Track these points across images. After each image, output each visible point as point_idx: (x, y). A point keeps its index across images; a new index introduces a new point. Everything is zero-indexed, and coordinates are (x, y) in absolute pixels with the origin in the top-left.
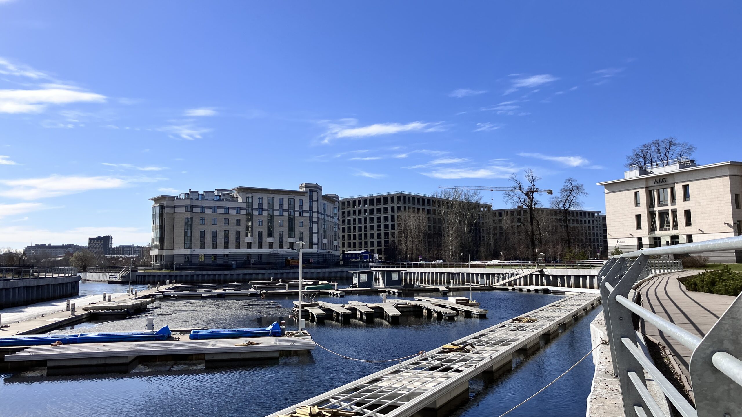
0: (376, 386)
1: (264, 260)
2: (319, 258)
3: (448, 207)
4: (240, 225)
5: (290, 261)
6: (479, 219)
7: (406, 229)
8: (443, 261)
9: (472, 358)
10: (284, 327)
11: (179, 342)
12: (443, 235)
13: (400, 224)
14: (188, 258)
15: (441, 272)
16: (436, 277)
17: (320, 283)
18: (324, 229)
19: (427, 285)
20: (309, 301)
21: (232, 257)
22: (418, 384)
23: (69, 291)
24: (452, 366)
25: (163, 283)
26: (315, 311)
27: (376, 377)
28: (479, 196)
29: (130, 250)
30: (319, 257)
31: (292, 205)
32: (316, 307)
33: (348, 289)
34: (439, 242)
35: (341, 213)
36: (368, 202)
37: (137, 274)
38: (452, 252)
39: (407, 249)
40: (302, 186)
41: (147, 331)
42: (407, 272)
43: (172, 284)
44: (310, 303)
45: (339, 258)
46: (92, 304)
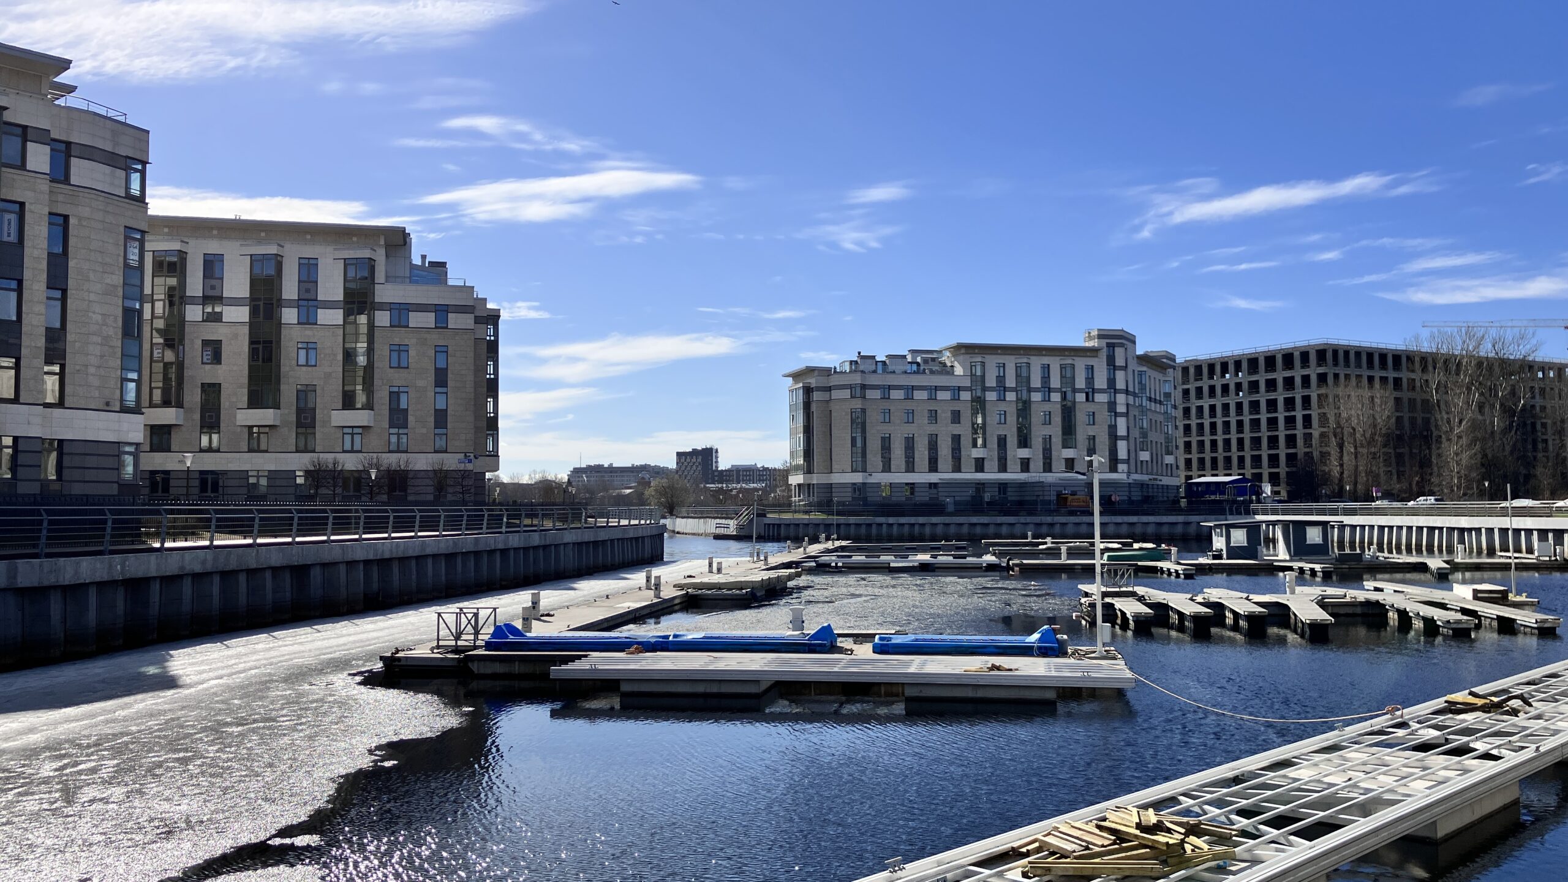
0: (1285, 776)
1: (1012, 496)
2: (1132, 494)
3: (1447, 369)
4: (959, 423)
5: (1067, 498)
6: (1533, 397)
7: (1339, 426)
8: (1436, 500)
9: (1525, 728)
10: (1065, 637)
11: (852, 657)
12: (1434, 439)
13: (1324, 414)
14: (859, 490)
15: (1431, 525)
16: (1419, 537)
17: (1136, 546)
18: (1142, 428)
19: (1395, 554)
20: (1114, 585)
21: (947, 489)
22: (1388, 781)
23: (647, 553)
24: (1472, 745)
25: (815, 540)
26: (1130, 607)
27: (1282, 757)
28: (1534, 341)
29: (750, 475)
30: (1132, 489)
31: (1068, 379)
32: (1130, 599)
33: (1202, 560)
34: (1425, 456)
35: (1181, 394)
36: (1245, 365)
37: (766, 521)
38: (1459, 478)
39: (1342, 473)
40: (1089, 336)
41: (791, 633)
42: (1345, 525)
43: (831, 542)
44: (1118, 590)
45: (1178, 492)
46: (688, 577)
